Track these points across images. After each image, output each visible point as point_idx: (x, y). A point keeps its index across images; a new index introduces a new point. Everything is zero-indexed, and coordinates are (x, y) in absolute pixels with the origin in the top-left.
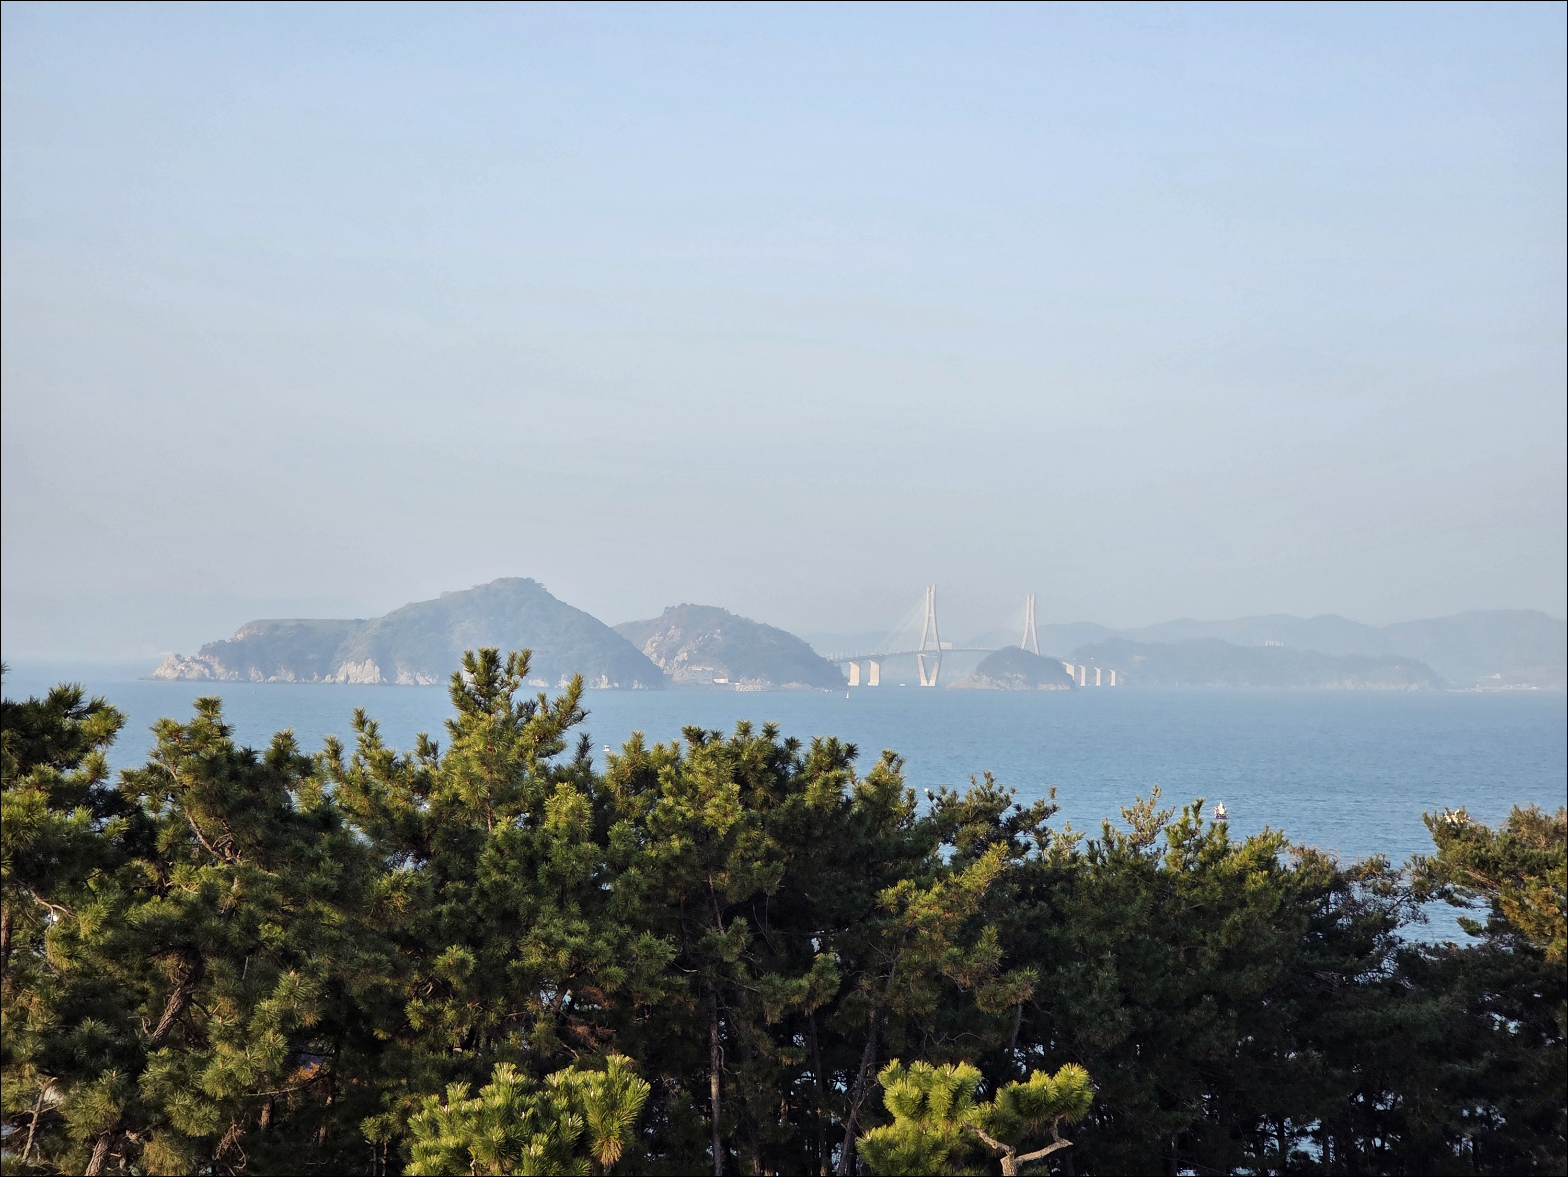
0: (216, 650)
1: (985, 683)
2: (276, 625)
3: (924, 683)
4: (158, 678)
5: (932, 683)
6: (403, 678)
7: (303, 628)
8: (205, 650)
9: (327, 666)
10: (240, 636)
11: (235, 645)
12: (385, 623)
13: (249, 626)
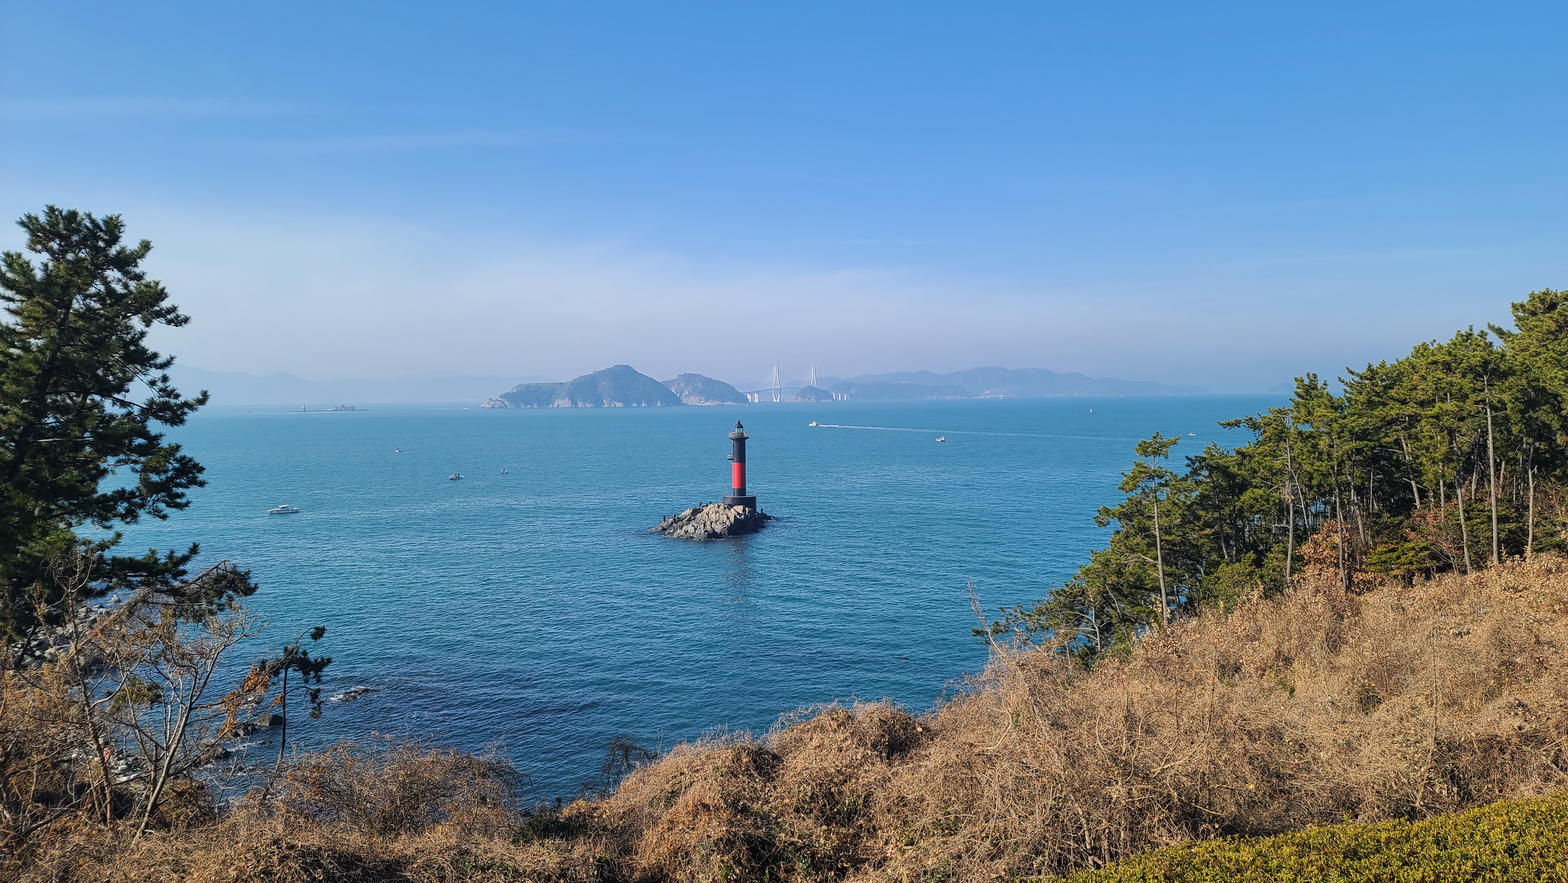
0: (506, 396)
1: (800, 400)
2: (528, 386)
3: (775, 401)
4: (483, 407)
5: (778, 401)
6: (580, 404)
7: (538, 387)
8: (501, 396)
9: (549, 401)
10: (514, 391)
11: (512, 394)
12: (572, 384)
13: (518, 386)
